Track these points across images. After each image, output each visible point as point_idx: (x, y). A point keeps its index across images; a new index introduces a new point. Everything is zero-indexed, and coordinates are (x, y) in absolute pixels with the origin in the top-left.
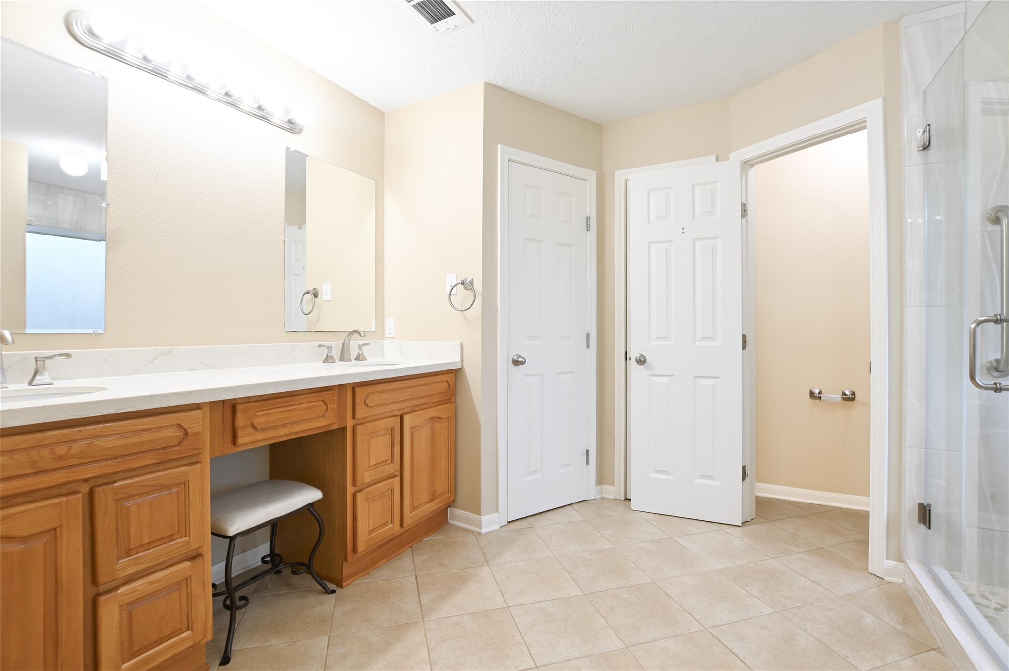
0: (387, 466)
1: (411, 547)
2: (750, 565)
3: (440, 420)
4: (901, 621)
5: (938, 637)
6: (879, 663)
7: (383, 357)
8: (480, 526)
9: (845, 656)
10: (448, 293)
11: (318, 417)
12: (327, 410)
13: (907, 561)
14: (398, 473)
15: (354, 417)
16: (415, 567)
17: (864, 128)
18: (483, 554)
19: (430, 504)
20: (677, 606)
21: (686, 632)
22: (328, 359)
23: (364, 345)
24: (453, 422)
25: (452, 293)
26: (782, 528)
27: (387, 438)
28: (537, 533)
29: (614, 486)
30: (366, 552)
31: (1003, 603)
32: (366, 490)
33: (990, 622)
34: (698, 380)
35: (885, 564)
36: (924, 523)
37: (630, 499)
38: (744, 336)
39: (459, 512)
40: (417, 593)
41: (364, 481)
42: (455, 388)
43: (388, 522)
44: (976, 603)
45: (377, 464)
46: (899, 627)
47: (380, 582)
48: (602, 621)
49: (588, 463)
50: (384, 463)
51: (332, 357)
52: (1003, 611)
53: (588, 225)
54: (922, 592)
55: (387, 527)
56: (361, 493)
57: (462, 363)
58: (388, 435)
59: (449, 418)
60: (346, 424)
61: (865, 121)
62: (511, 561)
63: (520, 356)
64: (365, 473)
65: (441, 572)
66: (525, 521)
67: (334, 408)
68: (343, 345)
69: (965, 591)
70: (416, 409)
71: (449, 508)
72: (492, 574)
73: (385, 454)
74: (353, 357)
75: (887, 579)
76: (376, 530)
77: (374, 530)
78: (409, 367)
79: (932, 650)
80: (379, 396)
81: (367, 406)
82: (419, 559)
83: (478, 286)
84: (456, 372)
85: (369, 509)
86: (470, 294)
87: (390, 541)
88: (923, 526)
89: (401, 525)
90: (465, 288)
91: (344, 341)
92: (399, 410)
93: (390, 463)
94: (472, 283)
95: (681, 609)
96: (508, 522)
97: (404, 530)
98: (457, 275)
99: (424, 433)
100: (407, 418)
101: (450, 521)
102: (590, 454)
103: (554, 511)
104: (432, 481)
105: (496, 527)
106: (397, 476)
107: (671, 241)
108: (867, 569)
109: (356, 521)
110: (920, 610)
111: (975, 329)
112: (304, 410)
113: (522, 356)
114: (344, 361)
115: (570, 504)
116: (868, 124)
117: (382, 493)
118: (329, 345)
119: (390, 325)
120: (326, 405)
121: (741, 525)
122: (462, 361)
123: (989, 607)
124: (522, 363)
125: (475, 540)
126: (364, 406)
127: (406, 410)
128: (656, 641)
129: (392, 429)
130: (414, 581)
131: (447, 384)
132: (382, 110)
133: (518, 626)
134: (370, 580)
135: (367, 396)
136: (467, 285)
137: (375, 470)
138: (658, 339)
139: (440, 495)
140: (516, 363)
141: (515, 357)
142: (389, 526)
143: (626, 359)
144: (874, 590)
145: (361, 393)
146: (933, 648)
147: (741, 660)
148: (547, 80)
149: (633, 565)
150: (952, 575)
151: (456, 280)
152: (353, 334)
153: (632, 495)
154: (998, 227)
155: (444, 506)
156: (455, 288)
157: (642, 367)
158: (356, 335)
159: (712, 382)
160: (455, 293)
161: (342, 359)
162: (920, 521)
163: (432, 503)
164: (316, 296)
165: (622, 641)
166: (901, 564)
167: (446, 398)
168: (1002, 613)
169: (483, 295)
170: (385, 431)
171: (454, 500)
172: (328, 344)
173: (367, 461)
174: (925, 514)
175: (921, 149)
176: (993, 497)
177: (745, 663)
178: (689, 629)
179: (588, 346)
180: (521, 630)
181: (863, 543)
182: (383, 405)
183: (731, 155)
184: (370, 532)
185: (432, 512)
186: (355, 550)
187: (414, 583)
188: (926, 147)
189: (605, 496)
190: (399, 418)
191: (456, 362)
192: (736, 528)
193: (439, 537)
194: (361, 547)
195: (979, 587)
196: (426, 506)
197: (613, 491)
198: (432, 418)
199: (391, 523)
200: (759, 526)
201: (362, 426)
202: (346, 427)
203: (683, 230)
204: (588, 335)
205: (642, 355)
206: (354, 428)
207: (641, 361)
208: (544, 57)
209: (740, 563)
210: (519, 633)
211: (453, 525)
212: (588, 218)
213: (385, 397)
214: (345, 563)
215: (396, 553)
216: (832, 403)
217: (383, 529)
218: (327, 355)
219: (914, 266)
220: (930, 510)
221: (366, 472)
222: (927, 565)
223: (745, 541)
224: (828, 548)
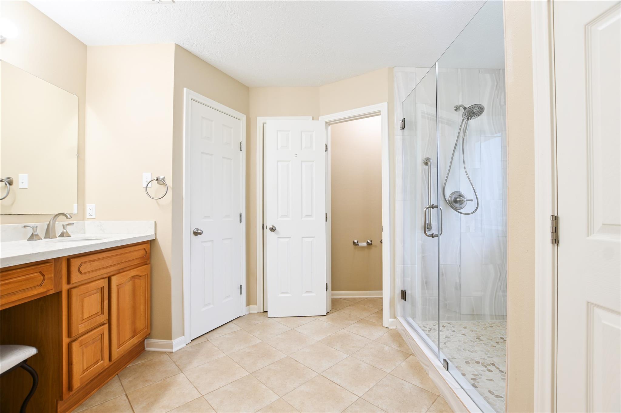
0: (98, 317)
1: (117, 374)
2: (333, 335)
3: (140, 277)
4: (398, 346)
5: (412, 349)
6: (394, 367)
7: (85, 233)
8: (171, 347)
9: (381, 369)
10: (145, 186)
11: (36, 286)
12: (44, 279)
13: (398, 317)
14: (107, 321)
15: (69, 282)
16: (124, 389)
17: (380, 115)
18: (177, 366)
19: (132, 339)
20: (302, 366)
21: (310, 379)
22: (33, 237)
23: (68, 225)
24: (149, 278)
25: (148, 187)
26: (344, 313)
27: (98, 296)
28: (212, 344)
29: (257, 305)
30: (80, 387)
31: (430, 327)
32: (80, 339)
33: (428, 336)
34: (304, 239)
35: (389, 321)
36: (403, 299)
37: (267, 312)
38: (326, 214)
39: (153, 341)
40: (130, 406)
41: (78, 332)
42: (150, 253)
43: (99, 359)
44: (423, 330)
45: (89, 317)
46: (398, 349)
47: (94, 408)
48: (264, 387)
49: (241, 293)
50: (96, 315)
51: (37, 235)
52: (431, 331)
53: (241, 147)
54: (405, 330)
55: (99, 364)
56: (76, 342)
57: (156, 236)
58: (99, 293)
59: (146, 275)
60: (62, 289)
61: (380, 112)
62: (199, 366)
63: (198, 229)
64: (80, 326)
65: (146, 386)
66: (202, 337)
67: (51, 277)
68: (48, 225)
69: (418, 325)
70: (121, 271)
71: (145, 340)
72: (186, 377)
73: (97, 308)
74: (58, 235)
75: (390, 328)
76: (89, 368)
77: (88, 368)
78: (116, 241)
79: (411, 355)
80: (90, 264)
81: (80, 272)
82: (125, 382)
83: (169, 182)
84: (150, 242)
85: (83, 353)
86: (163, 189)
87: (99, 375)
88: (403, 300)
89: (110, 360)
90: (159, 184)
91: (50, 222)
92: (107, 273)
93: (101, 315)
94: (164, 179)
95: (305, 367)
96: (191, 341)
97: (112, 363)
98: (151, 174)
99: (128, 288)
100: (114, 280)
101: (147, 349)
102: (242, 288)
103: (221, 327)
104: (134, 323)
105: (184, 345)
106: (106, 323)
107: (289, 161)
108: (382, 325)
109: (72, 365)
110: (404, 339)
111: (426, 211)
112: (21, 282)
113: (200, 229)
114: (49, 238)
115: (231, 321)
116: (381, 113)
117: (94, 339)
118: (35, 226)
119: (90, 209)
120: (43, 275)
121: (326, 315)
122: (156, 234)
123: (426, 331)
124: (200, 234)
125: (169, 358)
126: (78, 273)
127: (112, 273)
128: (295, 388)
129: (102, 289)
130: (125, 398)
131: (145, 251)
132: (85, 44)
133: (212, 406)
134: (85, 409)
135: (81, 265)
136: (161, 181)
137: (88, 322)
138: (282, 216)
139: (140, 331)
140: (196, 233)
141: (195, 230)
142: (100, 363)
143: (263, 229)
144: (386, 334)
145: (75, 264)
146: (411, 354)
147: (339, 385)
148: (219, 53)
149: (275, 349)
150: (413, 320)
151: (151, 178)
152: (58, 217)
153: (269, 309)
154: (427, 167)
155: (142, 339)
156: (150, 183)
157: (273, 233)
158: (61, 216)
159: (310, 240)
160: (150, 186)
161: (47, 236)
162: (402, 298)
163: (134, 338)
164: (10, 183)
165: (277, 395)
166: (395, 319)
167: (144, 261)
168: (431, 332)
169: (173, 189)
170: (96, 290)
171: (150, 334)
172: (32, 225)
173: (81, 316)
174: (404, 295)
175: (401, 129)
176: (426, 283)
177: (341, 386)
178: (311, 377)
179: (241, 222)
180: (214, 408)
181: (380, 312)
182: (95, 271)
183: (320, 118)
184: (84, 371)
185: (134, 345)
186: (70, 388)
187: (125, 400)
188: (403, 128)
189: (251, 312)
190: (107, 279)
191: (151, 235)
192: (324, 317)
193: (139, 362)
194: (77, 384)
195: (422, 323)
196: (129, 342)
197: (256, 308)
198: (133, 277)
199: (102, 360)
200: (334, 314)
201: (77, 289)
202: (61, 292)
203: (296, 156)
204: (240, 215)
205: (273, 226)
206: (69, 292)
207: (273, 230)
208: (220, 39)
209: (329, 334)
210: (214, 410)
211: (149, 351)
212: (241, 143)
213: (96, 265)
214: (60, 402)
215: (105, 382)
216: (363, 248)
217: (94, 367)
218: (33, 234)
219: (399, 182)
220: (406, 293)
221: (80, 324)
222: (404, 317)
223: (329, 323)
224: (365, 319)
